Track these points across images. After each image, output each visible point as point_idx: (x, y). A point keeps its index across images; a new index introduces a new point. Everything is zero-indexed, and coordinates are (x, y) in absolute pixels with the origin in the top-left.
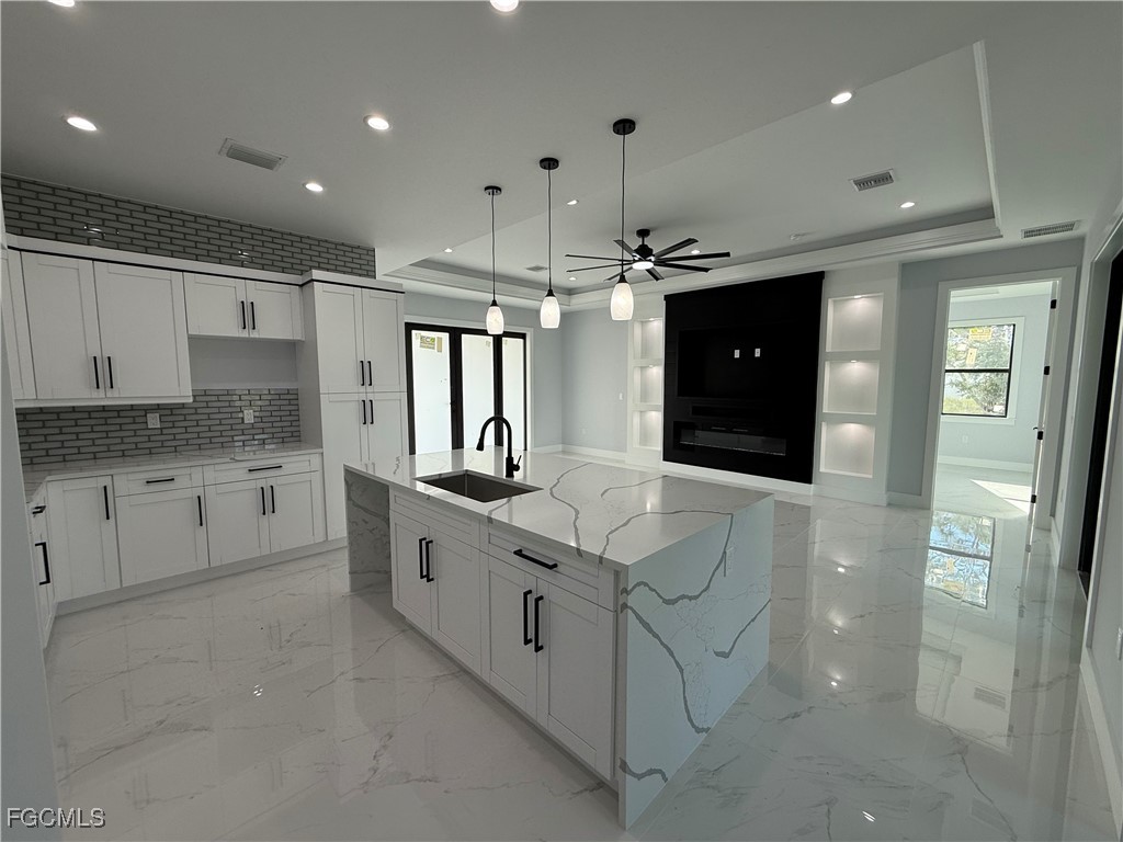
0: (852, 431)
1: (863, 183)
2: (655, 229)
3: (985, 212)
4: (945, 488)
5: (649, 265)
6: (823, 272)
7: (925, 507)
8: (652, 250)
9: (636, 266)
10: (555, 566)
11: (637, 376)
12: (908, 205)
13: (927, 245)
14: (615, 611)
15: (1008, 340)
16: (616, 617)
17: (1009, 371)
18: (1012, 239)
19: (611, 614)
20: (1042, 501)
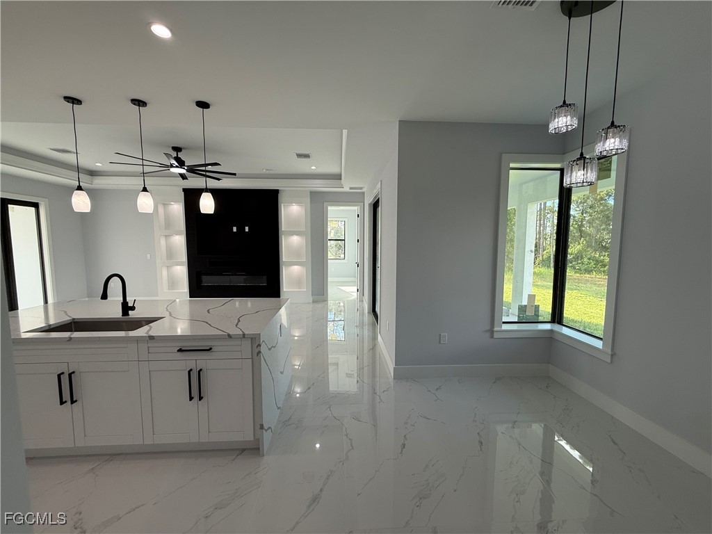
0: (296, 268)
1: (299, 156)
2: (185, 149)
3: (338, 177)
4: (332, 291)
5: (182, 171)
6: (278, 190)
7: (326, 300)
8: (184, 162)
9: (173, 170)
10: (211, 349)
11: (163, 242)
12: (313, 168)
13: (319, 186)
14: (252, 358)
15: (343, 227)
16: (252, 361)
17: (344, 240)
18: (346, 189)
19: (251, 360)
20: (360, 291)
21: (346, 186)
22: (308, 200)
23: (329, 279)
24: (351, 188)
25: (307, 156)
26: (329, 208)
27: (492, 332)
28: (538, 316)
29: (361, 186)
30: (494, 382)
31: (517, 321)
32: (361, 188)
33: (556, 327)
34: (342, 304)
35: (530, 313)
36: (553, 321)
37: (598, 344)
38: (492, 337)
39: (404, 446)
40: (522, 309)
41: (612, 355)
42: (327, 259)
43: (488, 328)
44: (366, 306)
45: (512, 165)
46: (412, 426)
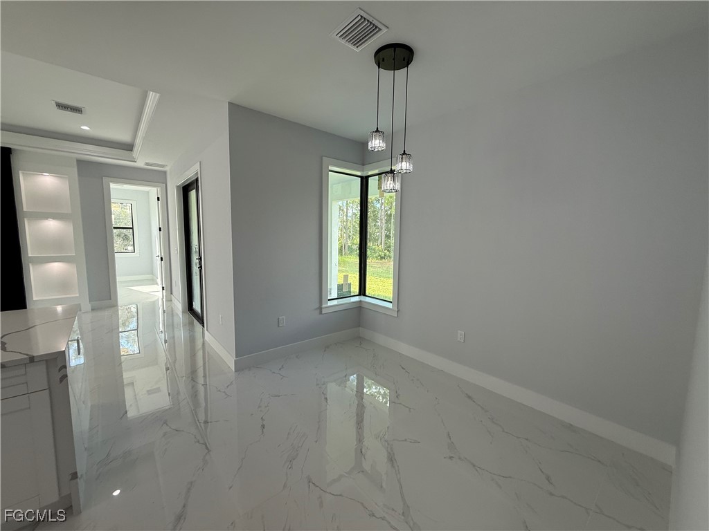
1: (61, 106)
6: (12, 149)
7: (114, 306)
12: (85, 128)
14: (49, 388)
15: (129, 212)
16: (50, 393)
17: (132, 228)
18: (140, 163)
19: (48, 390)
20: (168, 289)
21: (141, 160)
22: (75, 170)
23: (118, 279)
24: (147, 164)
25: (77, 110)
26: (113, 186)
27: (320, 308)
28: (350, 292)
29: (164, 163)
30: (325, 351)
31: (336, 297)
32: (163, 166)
33: (362, 298)
34: (134, 310)
35: (345, 290)
36: (360, 294)
37: (390, 306)
38: (321, 313)
39: (263, 426)
40: (340, 287)
41: (398, 311)
42: (113, 253)
43: (317, 306)
44: (179, 304)
45: (331, 168)
46: (266, 407)
